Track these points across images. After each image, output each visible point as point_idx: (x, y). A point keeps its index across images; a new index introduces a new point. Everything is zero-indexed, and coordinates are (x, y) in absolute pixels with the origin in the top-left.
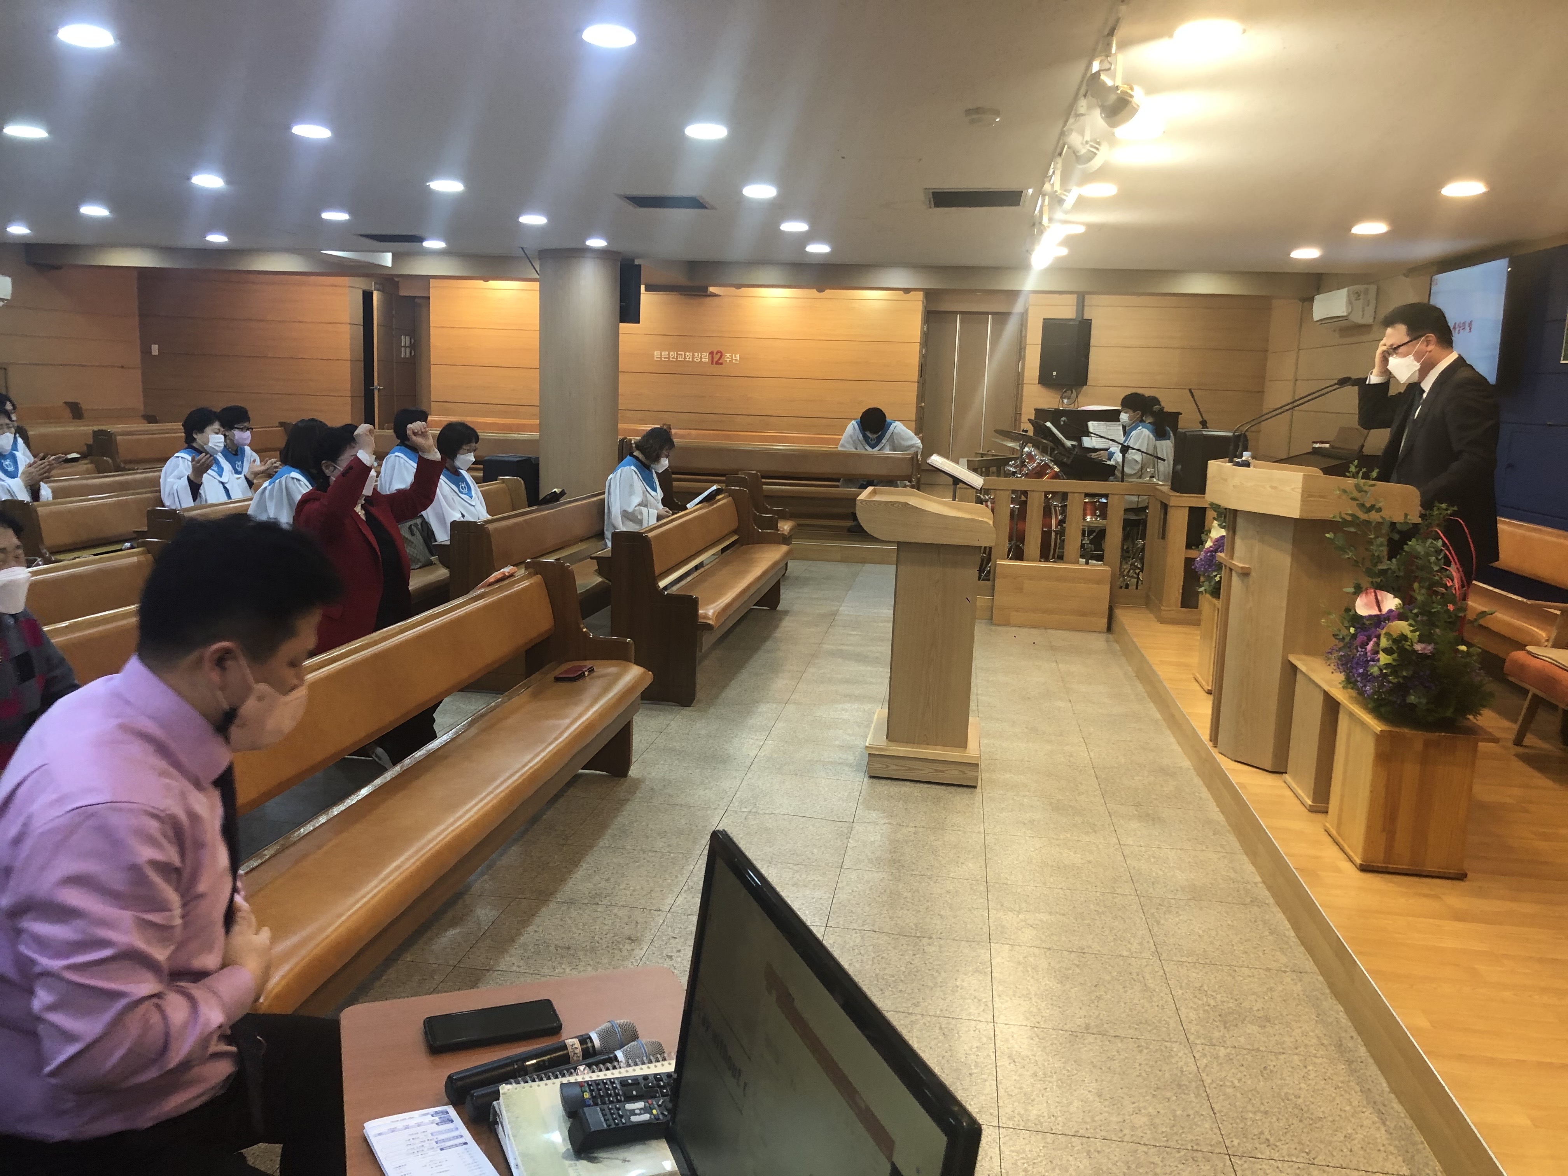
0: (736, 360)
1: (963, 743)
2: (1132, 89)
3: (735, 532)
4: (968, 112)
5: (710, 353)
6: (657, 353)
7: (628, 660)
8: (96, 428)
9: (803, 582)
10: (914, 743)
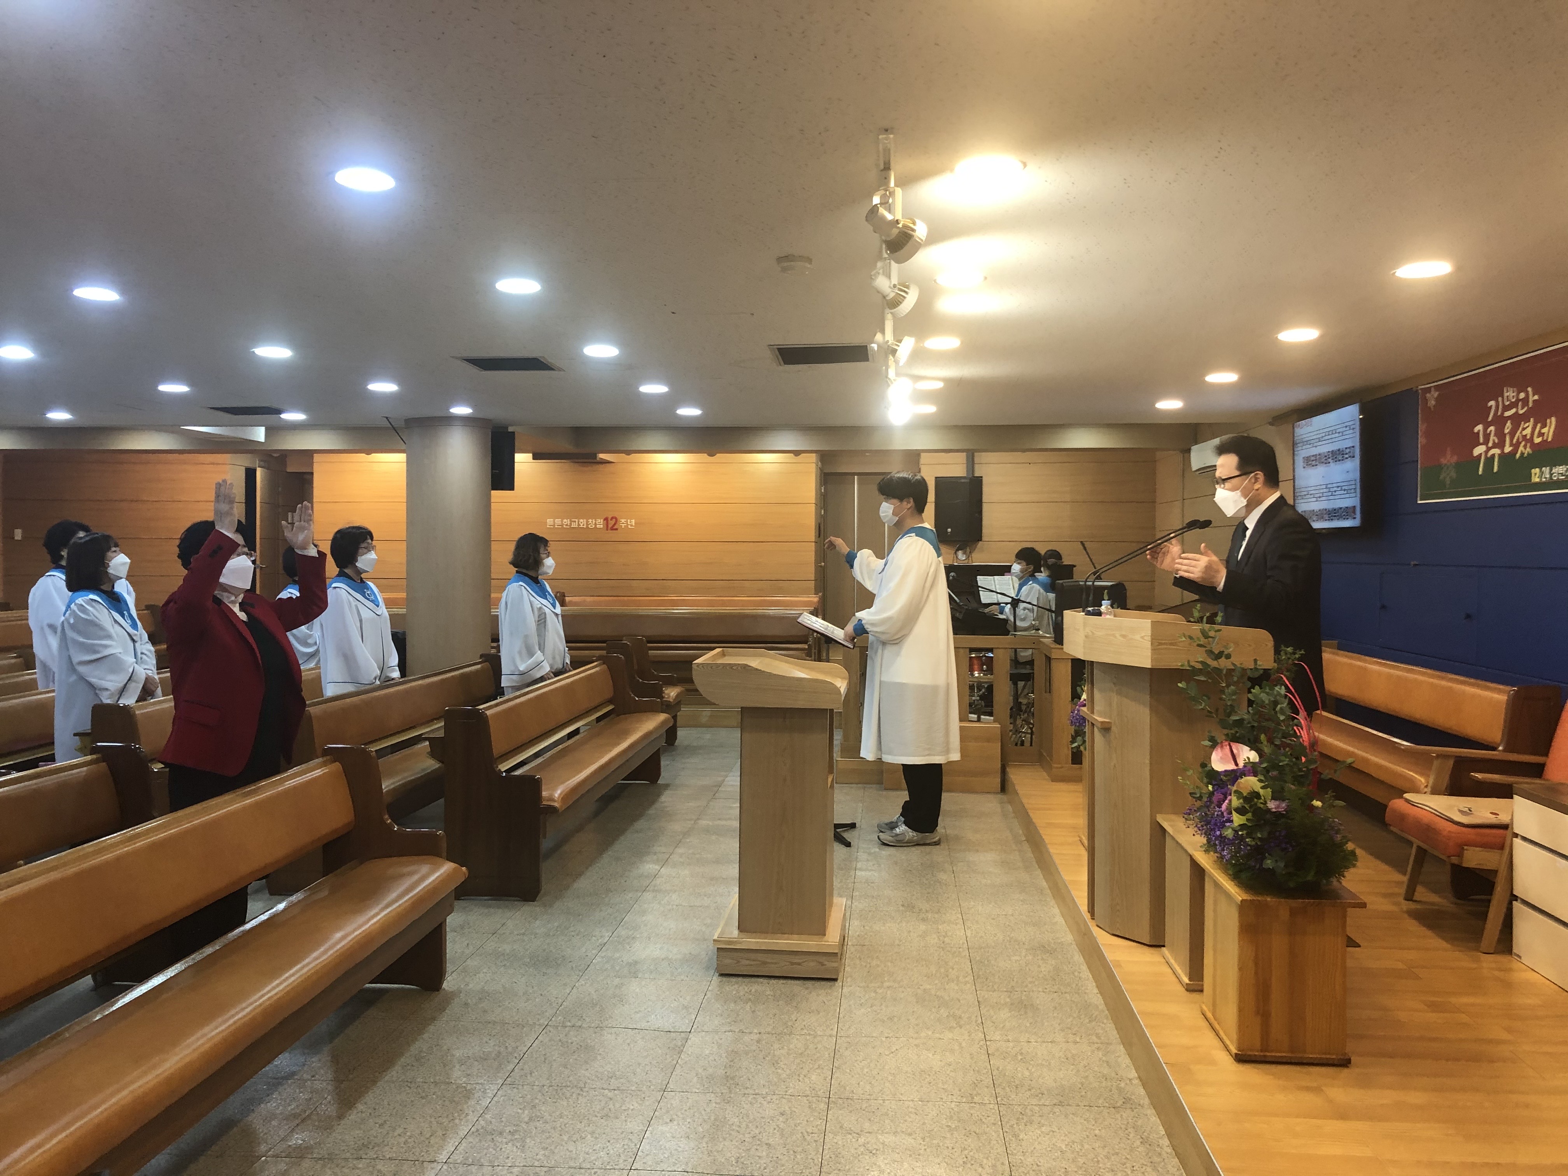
0: (631, 525)
1: (821, 931)
2: (914, 223)
3: (610, 701)
4: (780, 260)
5: (604, 520)
6: (550, 521)
7: (438, 855)
9: (691, 750)
10: (767, 933)
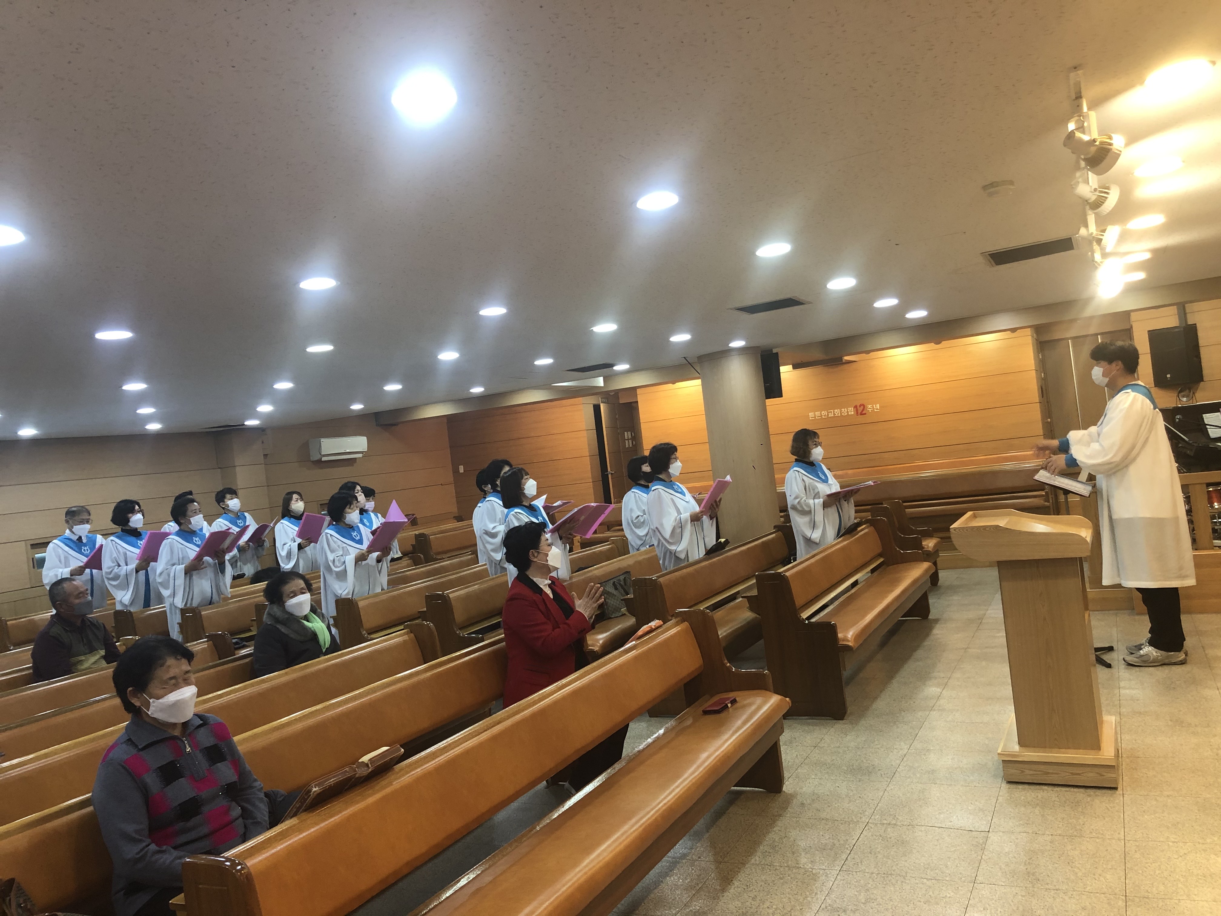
0: (877, 409)
1: (1097, 746)
2: (1110, 138)
3: (880, 555)
4: (985, 188)
5: (855, 407)
6: (811, 414)
7: (766, 689)
8: (417, 532)
9: (953, 589)
10: (1045, 747)
